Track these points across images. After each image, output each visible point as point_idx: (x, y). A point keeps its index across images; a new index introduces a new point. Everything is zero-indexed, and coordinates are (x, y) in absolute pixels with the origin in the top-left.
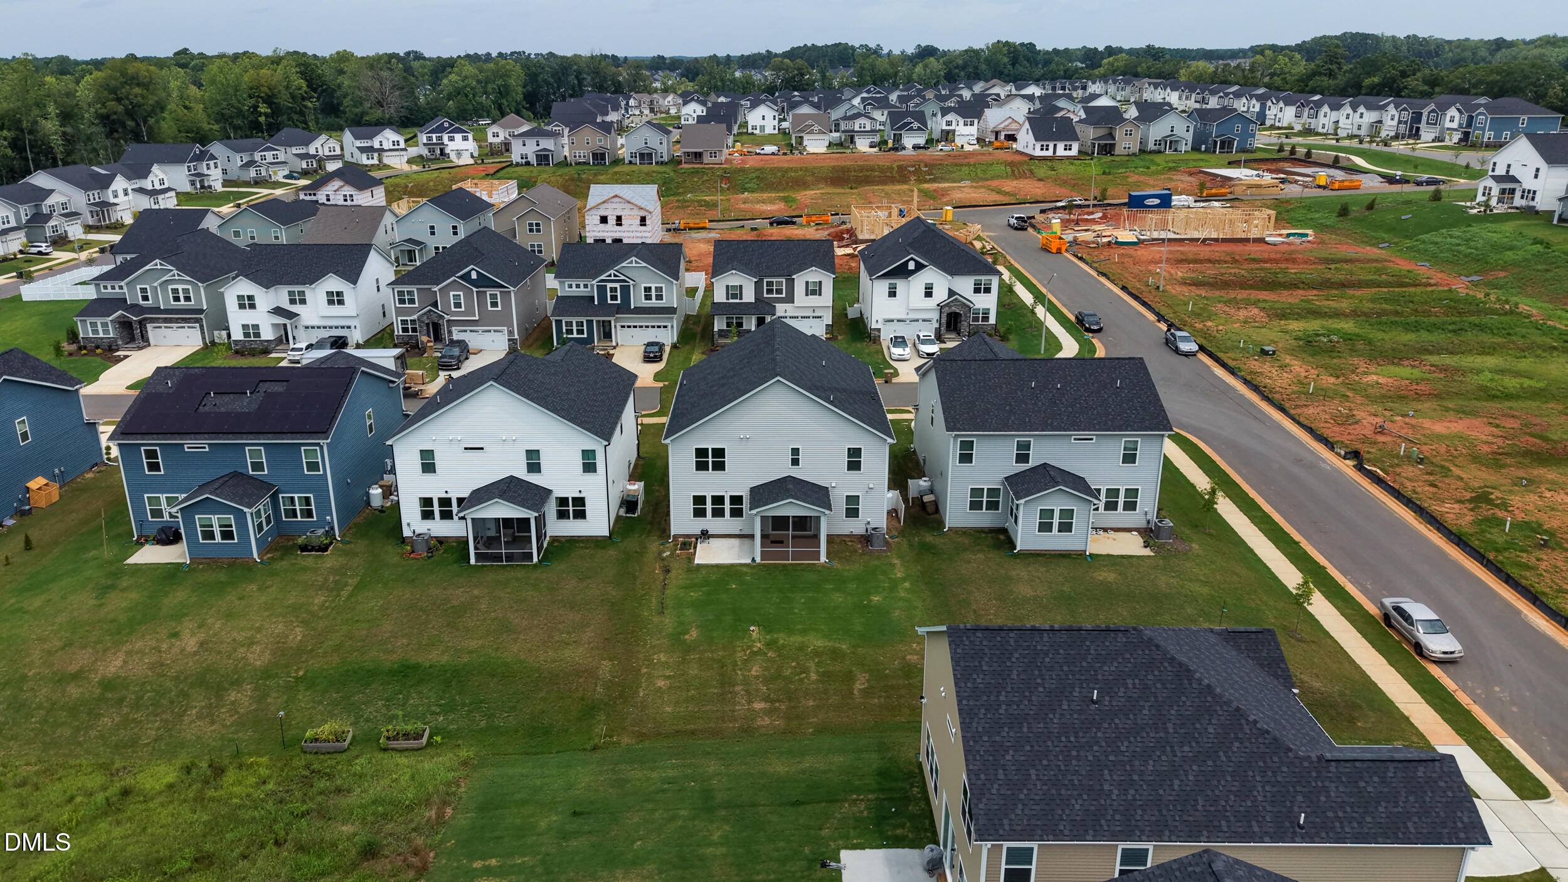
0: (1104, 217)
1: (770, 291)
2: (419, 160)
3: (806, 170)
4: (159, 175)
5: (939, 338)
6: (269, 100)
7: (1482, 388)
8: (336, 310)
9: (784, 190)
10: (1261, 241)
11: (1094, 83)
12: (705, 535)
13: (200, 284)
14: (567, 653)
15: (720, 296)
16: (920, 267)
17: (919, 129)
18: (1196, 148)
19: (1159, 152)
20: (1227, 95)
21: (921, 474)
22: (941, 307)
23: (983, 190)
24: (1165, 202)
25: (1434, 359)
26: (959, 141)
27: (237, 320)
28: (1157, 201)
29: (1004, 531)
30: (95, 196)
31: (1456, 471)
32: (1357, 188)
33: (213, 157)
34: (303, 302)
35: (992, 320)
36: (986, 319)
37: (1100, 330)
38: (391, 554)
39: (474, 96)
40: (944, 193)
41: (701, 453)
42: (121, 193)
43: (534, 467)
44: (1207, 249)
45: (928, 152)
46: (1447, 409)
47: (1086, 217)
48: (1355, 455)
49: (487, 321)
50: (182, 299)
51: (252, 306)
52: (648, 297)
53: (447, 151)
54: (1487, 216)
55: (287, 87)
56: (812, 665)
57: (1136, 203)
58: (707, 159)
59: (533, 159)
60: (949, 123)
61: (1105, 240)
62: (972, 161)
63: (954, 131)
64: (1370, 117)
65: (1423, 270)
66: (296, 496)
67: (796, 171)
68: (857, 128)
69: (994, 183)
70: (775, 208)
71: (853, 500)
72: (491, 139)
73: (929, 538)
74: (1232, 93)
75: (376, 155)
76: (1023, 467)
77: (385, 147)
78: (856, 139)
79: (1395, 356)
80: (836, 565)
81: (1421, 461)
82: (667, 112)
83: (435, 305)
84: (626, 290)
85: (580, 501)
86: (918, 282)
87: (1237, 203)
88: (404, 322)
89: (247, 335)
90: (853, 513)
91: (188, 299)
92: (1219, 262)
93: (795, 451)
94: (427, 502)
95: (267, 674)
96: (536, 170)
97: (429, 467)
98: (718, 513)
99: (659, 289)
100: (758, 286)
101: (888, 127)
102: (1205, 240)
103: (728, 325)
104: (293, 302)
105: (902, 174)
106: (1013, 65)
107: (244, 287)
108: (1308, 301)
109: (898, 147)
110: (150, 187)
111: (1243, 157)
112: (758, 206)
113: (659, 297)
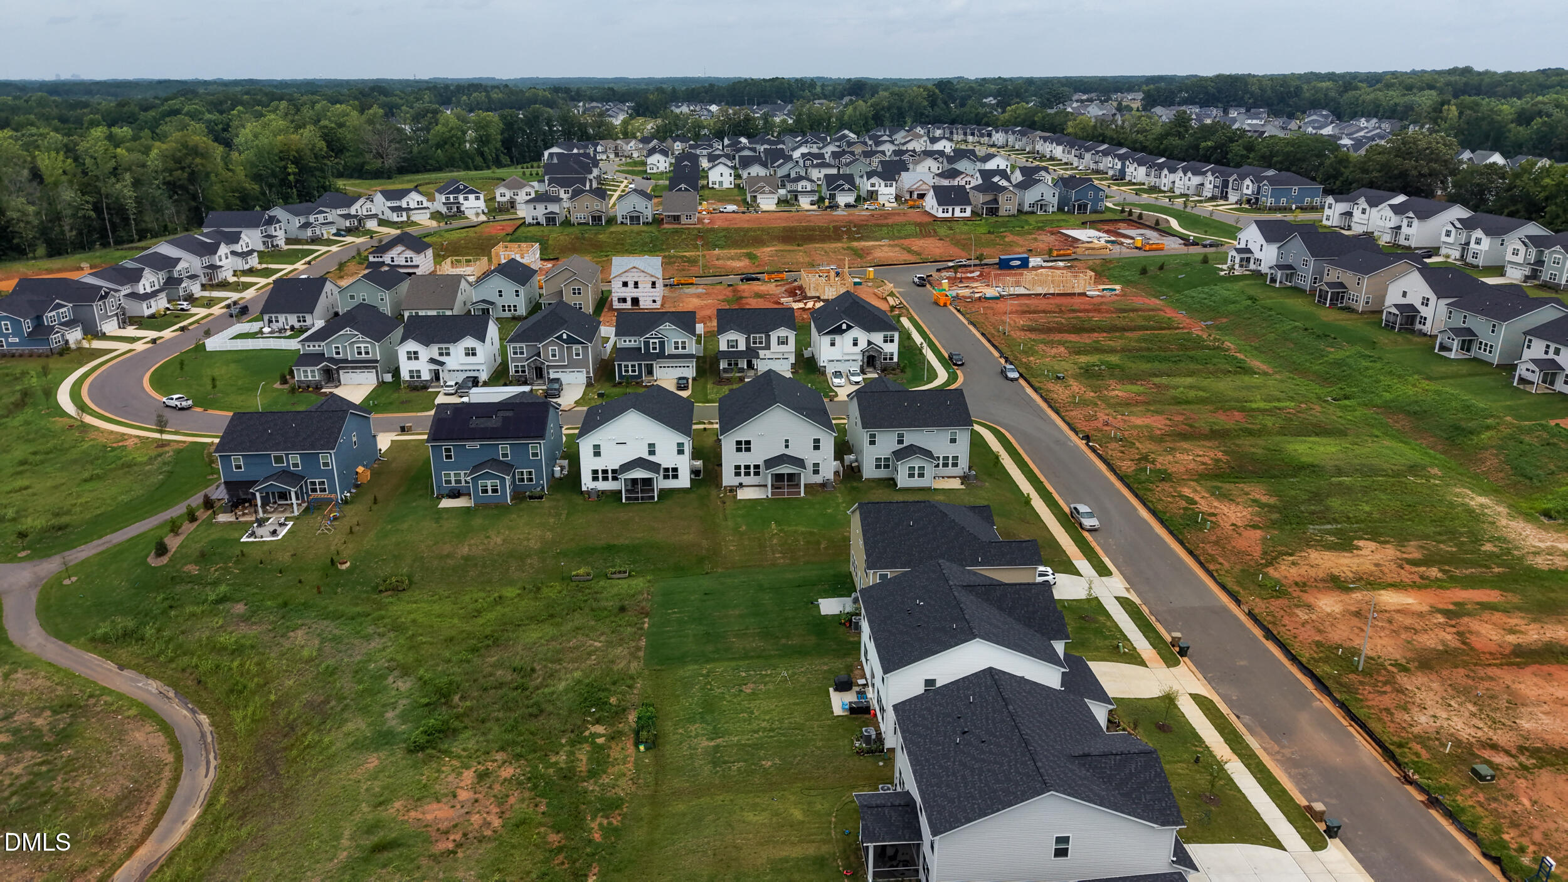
0: (981, 275)
1: (755, 343)
3: (763, 230)
4: (245, 239)
5: (863, 372)
6: (296, 162)
7: (1174, 398)
8: (471, 359)
9: (746, 246)
10: (1084, 294)
11: (997, 132)
12: (741, 485)
13: (377, 344)
14: (685, 537)
15: (723, 347)
16: (849, 327)
17: (849, 190)
18: (1060, 209)
19: (1033, 213)
20: (1098, 152)
21: (851, 452)
22: (863, 352)
23: (897, 249)
24: (1025, 263)
25: (1157, 380)
26: (882, 200)
27: (406, 367)
28: (1018, 263)
29: (893, 479)
30: (206, 260)
31: (1138, 444)
32: (1162, 249)
33: (278, 221)
34: (448, 354)
35: (895, 359)
36: (891, 359)
37: (962, 365)
38: (578, 500)
40: (866, 252)
41: (739, 443)
42: (223, 257)
43: (652, 452)
44: (1046, 301)
45: (856, 211)
46: (1149, 410)
47: (969, 275)
48: (1087, 438)
49: (573, 365)
50: (363, 353)
51: (417, 358)
52: (677, 348)
53: (463, 209)
55: (312, 150)
56: (801, 538)
57: (1004, 265)
58: (684, 220)
59: (543, 221)
60: (873, 185)
61: (977, 295)
62: (890, 221)
63: (877, 191)
64: (1196, 180)
65: (1179, 317)
66: (524, 470)
67: (755, 230)
68: (800, 189)
69: (906, 242)
70: (740, 264)
71: (816, 465)
72: (499, 198)
73: (855, 484)
74: (1102, 151)
75: (404, 214)
76: (901, 446)
77: (411, 206)
78: (799, 198)
79: (1133, 379)
80: (810, 497)
81: (1121, 440)
83: (539, 355)
84: (662, 344)
85: (675, 470)
86: (849, 337)
87: (1076, 263)
88: (516, 366)
89: (412, 377)
90: (816, 472)
91: (367, 353)
92: (1050, 312)
93: (787, 441)
94: (595, 472)
95: (541, 551)
96: (546, 230)
97: (597, 454)
98: (747, 474)
99: (683, 343)
100: (748, 340)
101: (824, 187)
102: (1045, 295)
103: (729, 365)
104: (441, 354)
105: (833, 233)
106: (932, 107)
107: (412, 346)
108: (1097, 342)
109: (834, 206)
110: (240, 251)
111: (1095, 217)
112: (729, 263)
113: (684, 348)
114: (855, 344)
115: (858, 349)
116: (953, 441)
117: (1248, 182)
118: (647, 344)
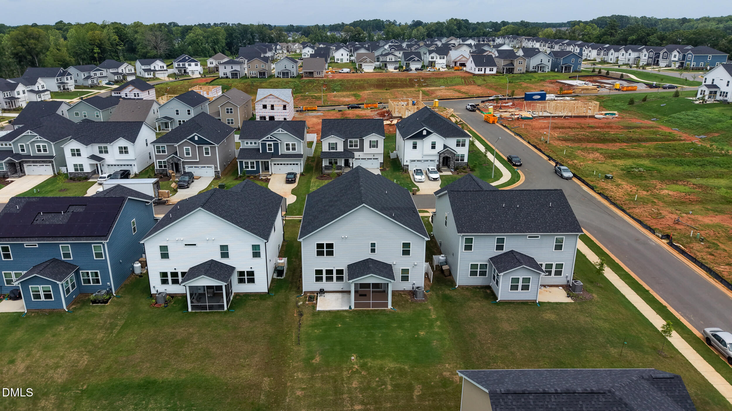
0: (513, 105)
1: (351, 146)
2: (174, 75)
3: (365, 80)
4: (41, 83)
5: (439, 170)
6: (99, 46)
7: (723, 197)
8: (124, 156)
9: (353, 90)
10: (593, 117)
11: (498, 38)
12: (322, 292)
13: (51, 143)
15: (325, 148)
16: (429, 133)
17: (418, 60)
18: (553, 70)
19: (535, 72)
20: (563, 44)
21: (440, 253)
22: (440, 154)
23: (451, 91)
24: (543, 97)
25: (694, 181)
26: (437, 67)
27: (71, 162)
28: (539, 97)
29: (489, 287)
30: (8, 94)
31: (722, 246)
32: (635, 90)
33: (69, 74)
34: (106, 152)
35: (466, 160)
36: (462, 160)
37: (520, 165)
38: (144, 304)
39: (202, 44)
40: (433, 92)
41: (320, 246)
42: (21, 93)
43: (225, 255)
44: (567, 121)
45: (423, 72)
46: (708, 210)
47: (504, 105)
48: (667, 237)
49: (203, 162)
50: (42, 150)
51: (79, 155)
52: (288, 149)
53: (188, 71)
54: (704, 105)
55: (109, 40)
57: (529, 98)
58: (315, 75)
59: (229, 75)
60: (432, 58)
61: (516, 117)
62: (445, 76)
63: (435, 61)
64: (634, 55)
65: (676, 132)
66: (90, 271)
67: (359, 81)
68: (388, 60)
69: (457, 87)
70: (350, 100)
71: (405, 271)
72: (209, 65)
73: (447, 292)
74: (566, 43)
75: (152, 73)
76: (500, 252)
77: (157, 69)
78: (388, 65)
79: (674, 180)
80: (397, 310)
81: (702, 240)
82: (295, 52)
83: (176, 153)
84: (276, 146)
85: (251, 274)
86: (428, 142)
87: (578, 98)
88: (160, 162)
89: (76, 170)
90: (405, 278)
91: (45, 150)
92: (574, 128)
93: (373, 245)
94: (164, 275)
95: (65, 388)
96: (231, 80)
97: (165, 255)
98: (330, 279)
99: (294, 145)
100: (345, 143)
101: (403, 60)
102: (565, 117)
103: (330, 163)
104: (101, 152)
105: (410, 83)
106: (459, 29)
107: (74, 145)
108: (623, 149)
109: (408, 69)
110: (37, 90)
111: (577, 74)
112: (341, 99)
113: (294, 149)
114: (433, 147)
115: (435, 152)
116: (559, 247)
117: (675, 53)
118: (264, 145)
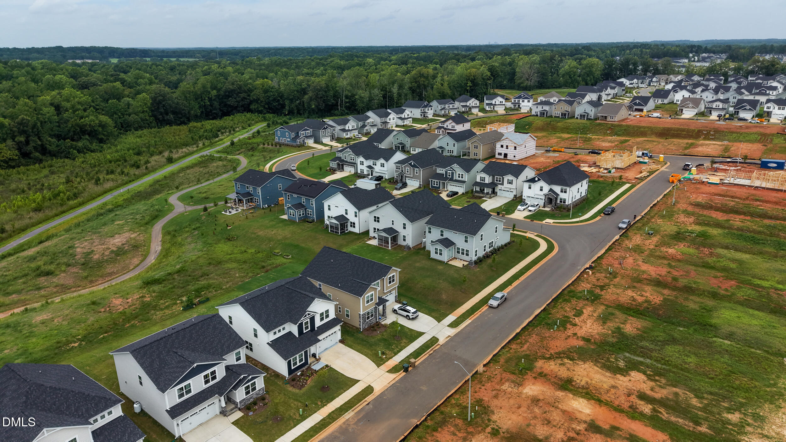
1: (497, 181)
2: (509, 109)
4: (408, 112)
5: (544, 206)
6: (472, 81)
8: (382, 168)
12: (374, 237)
13: (355, 156)
15: (478, 180)
16: (539, 180)
22: (545, 195)
24: (781, 166)
26: (774, 118)
27: (360, 167)
30: (383, 120)
31: (618, 279)
33: (431, 106)
34: (376, 165)
35: (567, 203)
36: (564, 202)
38: (322, 227)
41: (375, 217)
42: (392, 119)
43: (346, 213)
45: (735, 123)
49: (414, 177)
51: (363, 164)
52: (459, 177)
53: (521, 106)
55: (481, 76)
58: (609, 119)
63: (771, 112)
66: (309, 210)
68: (714, 107)
71: (404, 236)
75: (492, 107)
76: (442, 237)
77: (497, 103)
78: (713, 112)
80: (391, 250)
81: (611, 273)
83: (402, 171)
84: (453, 173)
85: (354, 223)
86: (538, 185)
90: (404, 240)
91: (352, 160)
93: (393, 221)
94: (329, 216)
97: (329, 209)
99: (462, 175)
100: (493, 178)
103: (480, 189)
104: (373, 164)
107: (362, 159)
110: (403, 117)
113: (462, 177)
114: (541, 190)
115: (542, 193)
116: (466, 241)
